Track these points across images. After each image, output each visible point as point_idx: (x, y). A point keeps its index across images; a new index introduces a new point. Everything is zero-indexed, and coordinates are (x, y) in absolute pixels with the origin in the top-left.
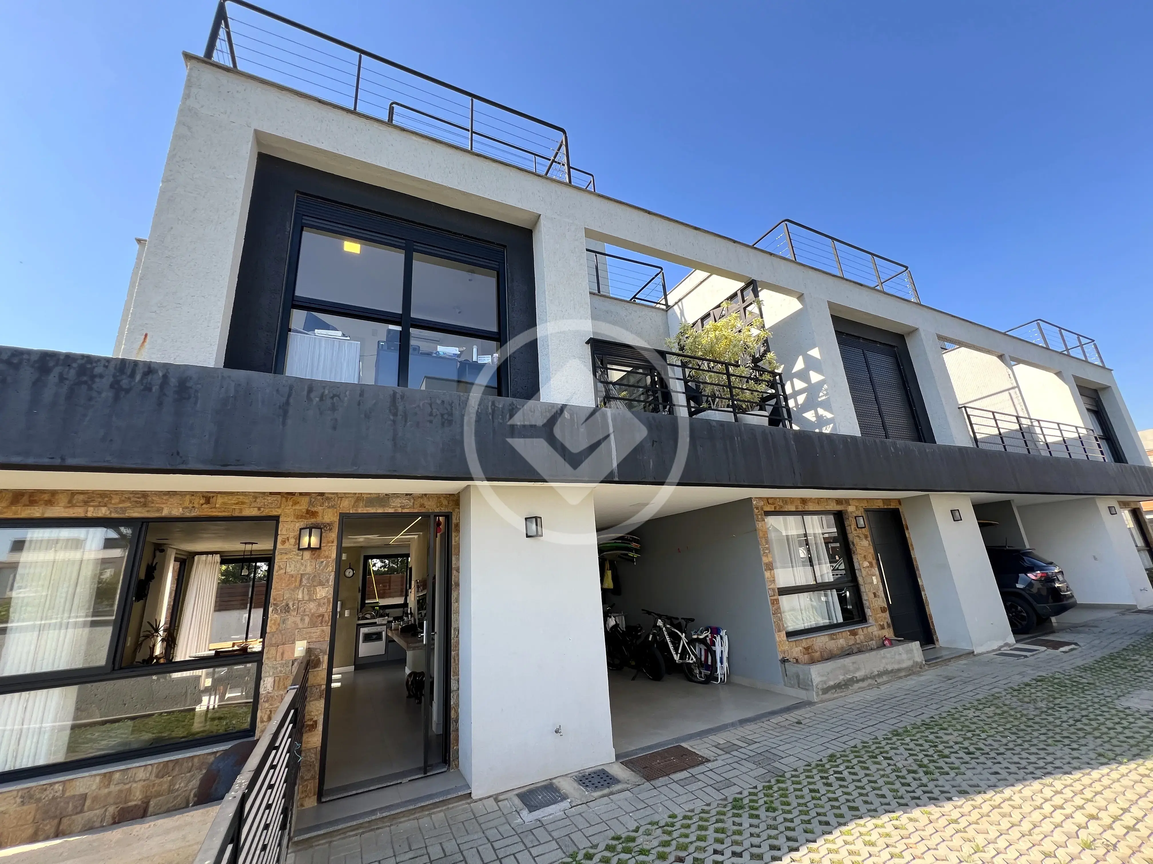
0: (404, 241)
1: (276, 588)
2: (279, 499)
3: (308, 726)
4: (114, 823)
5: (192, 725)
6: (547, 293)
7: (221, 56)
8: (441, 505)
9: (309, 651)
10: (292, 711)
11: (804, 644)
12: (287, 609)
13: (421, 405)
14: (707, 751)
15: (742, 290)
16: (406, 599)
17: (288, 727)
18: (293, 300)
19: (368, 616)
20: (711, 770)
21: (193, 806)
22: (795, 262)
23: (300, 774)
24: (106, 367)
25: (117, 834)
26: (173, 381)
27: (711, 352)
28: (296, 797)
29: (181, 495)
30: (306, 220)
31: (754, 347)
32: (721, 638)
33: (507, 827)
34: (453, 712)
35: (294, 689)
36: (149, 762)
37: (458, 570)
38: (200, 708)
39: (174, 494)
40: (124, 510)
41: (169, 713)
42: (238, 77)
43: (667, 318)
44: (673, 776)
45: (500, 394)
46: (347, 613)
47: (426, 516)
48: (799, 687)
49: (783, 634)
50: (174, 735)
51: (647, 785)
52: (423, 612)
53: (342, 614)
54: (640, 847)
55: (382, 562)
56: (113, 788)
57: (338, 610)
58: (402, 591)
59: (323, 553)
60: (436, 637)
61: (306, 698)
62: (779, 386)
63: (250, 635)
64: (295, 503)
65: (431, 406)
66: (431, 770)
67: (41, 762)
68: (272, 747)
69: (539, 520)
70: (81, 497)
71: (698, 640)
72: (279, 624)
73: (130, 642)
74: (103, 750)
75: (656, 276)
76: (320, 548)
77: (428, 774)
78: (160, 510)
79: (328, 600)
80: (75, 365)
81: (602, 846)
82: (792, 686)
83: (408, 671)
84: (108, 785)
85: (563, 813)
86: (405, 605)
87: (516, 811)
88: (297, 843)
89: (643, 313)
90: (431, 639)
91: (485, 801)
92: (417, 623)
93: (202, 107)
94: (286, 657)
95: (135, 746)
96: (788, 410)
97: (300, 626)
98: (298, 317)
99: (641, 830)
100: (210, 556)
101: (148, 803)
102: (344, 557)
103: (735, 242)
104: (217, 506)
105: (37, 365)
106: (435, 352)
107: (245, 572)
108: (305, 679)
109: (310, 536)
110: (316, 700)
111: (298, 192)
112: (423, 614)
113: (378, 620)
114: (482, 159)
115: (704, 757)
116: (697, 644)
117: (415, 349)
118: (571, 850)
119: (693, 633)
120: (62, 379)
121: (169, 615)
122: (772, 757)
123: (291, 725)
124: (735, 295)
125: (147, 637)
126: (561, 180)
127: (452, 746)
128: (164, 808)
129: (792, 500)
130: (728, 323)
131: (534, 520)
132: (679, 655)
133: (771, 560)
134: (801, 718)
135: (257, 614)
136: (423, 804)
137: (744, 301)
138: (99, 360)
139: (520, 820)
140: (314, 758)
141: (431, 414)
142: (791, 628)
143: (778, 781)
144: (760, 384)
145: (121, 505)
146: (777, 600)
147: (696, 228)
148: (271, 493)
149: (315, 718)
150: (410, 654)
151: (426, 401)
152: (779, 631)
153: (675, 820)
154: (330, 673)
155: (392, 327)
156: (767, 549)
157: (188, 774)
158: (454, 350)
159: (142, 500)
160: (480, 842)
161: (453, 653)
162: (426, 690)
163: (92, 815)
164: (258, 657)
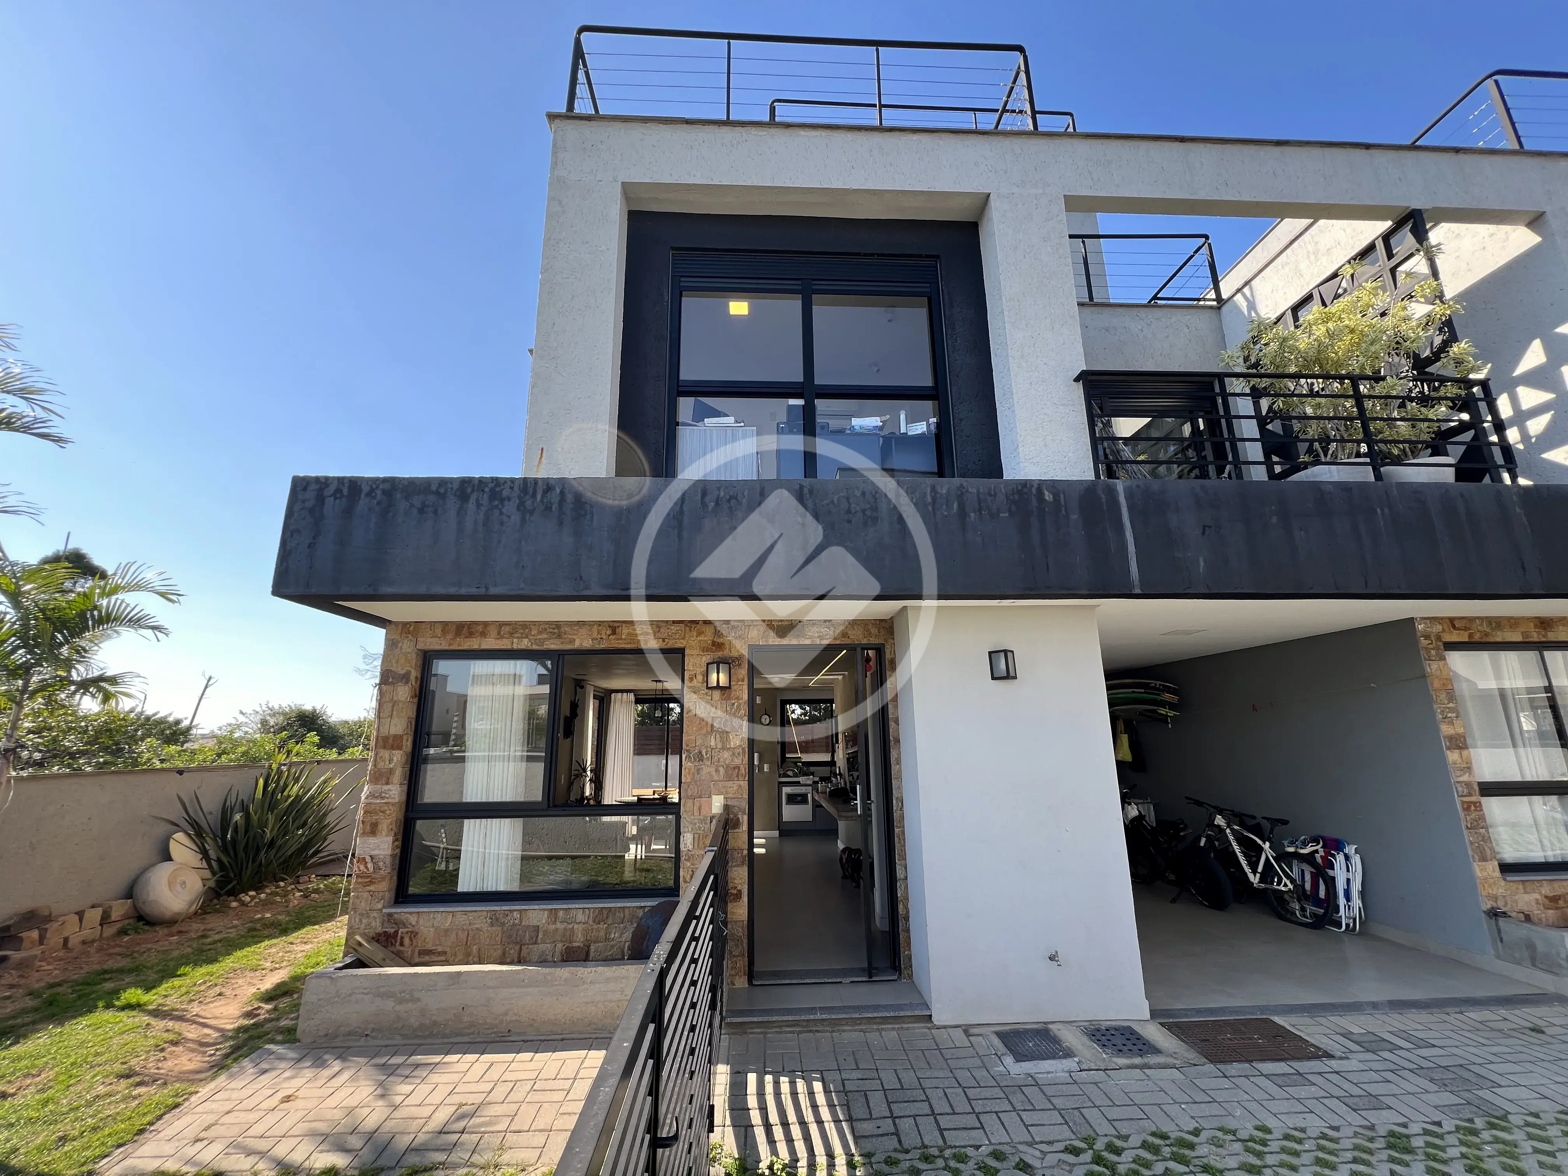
0: (800, 282)
1: (687, 732)
2: (683, 629)
3: (732, 894)
4: (563, 961)
5: (623, 873)
6: (1006, 313)
7: (583, 106)
8: (870, 635)
9: (727, 807)
10: (712, 877)
11: (1546, 890)
12: (700, 757)
13: (836, 501)
14: (1325, 1040)
15: (1386, 237)
16: (833, 756)
17: (708, 896)
18: (678, 386)
19: (790, 773)
20: (1337, 1073)
21: (628, 959)
22: (1521, 151)
23: (728, 948)
24: (512, 488)
25: (564, 972)
26: (570, 498)
27: (1318, 361)
28: (726, 974)
29: (590, 625)
30: (685, 282)
31: (1419, 337)
32: (1347, 858)
33: (985, 1073)
34: (901, 907)
35: (712, 851)
36: (586, 906)
37: (897, 722)
38: (630, 856)
39: (581, 624)
40: (542, 641)
41: (603, 857)
42: (600, 123)
43: (1220, 321)
44: (1260, 1066)
45: (941, 474)
46: (766, 768)
47: (852, 648)
48: (1534, 965)
49: (1492, 869)
50: (608, 880)
51: (1210, 1067)
52: (855, 774)
53: (761, 768)
54: (1205, 1160)
55: (801, 708)
56: (559, 925)
57: (756, 763)
58: (827, 746)
59: (733, 693)
60: (873, 807)
61: (728, 863)
62: (1483, 406)
63: (669, 784)
64: (700, 633)
65: (848, 501)
66: (877, 975)
67: (502, 888)
68: (691, 916)
69: (1009, 654)
70: (507, 629)
71: (1296, 855)
72: (694, 775)
73: (563, 779)
74: (550, 884)
75: (1196, 252)
76: (729, 687)
77: (874, 979)
78: (572, 641)
79: (743, 749)
80: (487, 489)
81: (1135, 1141)
82: (1518, 962)
83: (841, 846)
84: (555, 922)
85: (1067, 1075)
86: (832, 763)
87: (996, 1054)
88: (729, 1025)
89: (1174, 319)
90: (866, 808)
91: (949, 1030)
92: (848, 787)
93: (570, 172)
94: (703, 812)
95: (575, 886)
96: (1507, 450)
97: (716, 778)
98: (686, 406)
99: (1204, 1135)
100: (625, 694)
101: (589, 947)
102: (758, 700)
103: (1368, 147)
104: (623, 637)
105: (458, 493)
106: (849, 427)
107: (658, 714)
108: (724, 841)
109: (718, 673)
110: (738, 866)
111: (673, 249)
112: (855, 777)
113: (801, 779)
114: (897, 134)
115: (1319, 1049)
116: (1295, 862)
117: (823, 428)
118: (1086, 1132)
119: (1286, 843)
120: (479, 505)
121: (594, 755)
122: (1474, 1080)
123: (712, 893)
124: (1370, 249)
125: (577, 776)
126: (1022, 128)
127: (902, 950)
128: (603, 956)
129: (1513, 622)
130: (1354, 304)
131: (1002, 655)
132: (1258, 875)
133: (1461, 730)
134: (1541, 1023)
135: (674, 760)
136: (870, 1015)
137: (1390, 255)
138: (506, 480)
139: (1001, 1068)
140: (741, 932)
141: (849, 511)
142: (1510, 855)
143: (1492, 1126)
144: (1433, 407)
145: (539, 637)
146: (1478, 806)
147: (1279, 143)
148: (674, 622)
149: (739, 887)
150: (842, 825)
151: (841, 494)
152: (1484, 859)
153: (1268, 1137)
154: (751, 837)
155: (792, 402)
156: (1451, 710)
157: (622, 925)
158: (873, 422)
159: (556, 631)
160: (946, 1083)
161: (897, 830)
162: (864, 873)
163: (544, 947)
164: (674, 809)
